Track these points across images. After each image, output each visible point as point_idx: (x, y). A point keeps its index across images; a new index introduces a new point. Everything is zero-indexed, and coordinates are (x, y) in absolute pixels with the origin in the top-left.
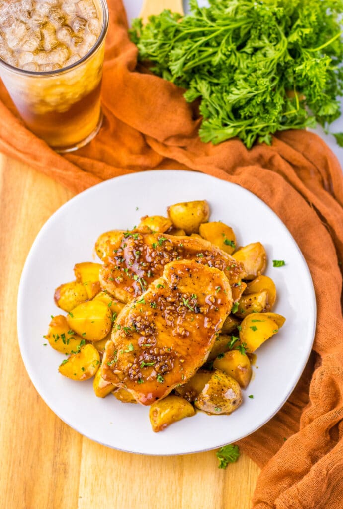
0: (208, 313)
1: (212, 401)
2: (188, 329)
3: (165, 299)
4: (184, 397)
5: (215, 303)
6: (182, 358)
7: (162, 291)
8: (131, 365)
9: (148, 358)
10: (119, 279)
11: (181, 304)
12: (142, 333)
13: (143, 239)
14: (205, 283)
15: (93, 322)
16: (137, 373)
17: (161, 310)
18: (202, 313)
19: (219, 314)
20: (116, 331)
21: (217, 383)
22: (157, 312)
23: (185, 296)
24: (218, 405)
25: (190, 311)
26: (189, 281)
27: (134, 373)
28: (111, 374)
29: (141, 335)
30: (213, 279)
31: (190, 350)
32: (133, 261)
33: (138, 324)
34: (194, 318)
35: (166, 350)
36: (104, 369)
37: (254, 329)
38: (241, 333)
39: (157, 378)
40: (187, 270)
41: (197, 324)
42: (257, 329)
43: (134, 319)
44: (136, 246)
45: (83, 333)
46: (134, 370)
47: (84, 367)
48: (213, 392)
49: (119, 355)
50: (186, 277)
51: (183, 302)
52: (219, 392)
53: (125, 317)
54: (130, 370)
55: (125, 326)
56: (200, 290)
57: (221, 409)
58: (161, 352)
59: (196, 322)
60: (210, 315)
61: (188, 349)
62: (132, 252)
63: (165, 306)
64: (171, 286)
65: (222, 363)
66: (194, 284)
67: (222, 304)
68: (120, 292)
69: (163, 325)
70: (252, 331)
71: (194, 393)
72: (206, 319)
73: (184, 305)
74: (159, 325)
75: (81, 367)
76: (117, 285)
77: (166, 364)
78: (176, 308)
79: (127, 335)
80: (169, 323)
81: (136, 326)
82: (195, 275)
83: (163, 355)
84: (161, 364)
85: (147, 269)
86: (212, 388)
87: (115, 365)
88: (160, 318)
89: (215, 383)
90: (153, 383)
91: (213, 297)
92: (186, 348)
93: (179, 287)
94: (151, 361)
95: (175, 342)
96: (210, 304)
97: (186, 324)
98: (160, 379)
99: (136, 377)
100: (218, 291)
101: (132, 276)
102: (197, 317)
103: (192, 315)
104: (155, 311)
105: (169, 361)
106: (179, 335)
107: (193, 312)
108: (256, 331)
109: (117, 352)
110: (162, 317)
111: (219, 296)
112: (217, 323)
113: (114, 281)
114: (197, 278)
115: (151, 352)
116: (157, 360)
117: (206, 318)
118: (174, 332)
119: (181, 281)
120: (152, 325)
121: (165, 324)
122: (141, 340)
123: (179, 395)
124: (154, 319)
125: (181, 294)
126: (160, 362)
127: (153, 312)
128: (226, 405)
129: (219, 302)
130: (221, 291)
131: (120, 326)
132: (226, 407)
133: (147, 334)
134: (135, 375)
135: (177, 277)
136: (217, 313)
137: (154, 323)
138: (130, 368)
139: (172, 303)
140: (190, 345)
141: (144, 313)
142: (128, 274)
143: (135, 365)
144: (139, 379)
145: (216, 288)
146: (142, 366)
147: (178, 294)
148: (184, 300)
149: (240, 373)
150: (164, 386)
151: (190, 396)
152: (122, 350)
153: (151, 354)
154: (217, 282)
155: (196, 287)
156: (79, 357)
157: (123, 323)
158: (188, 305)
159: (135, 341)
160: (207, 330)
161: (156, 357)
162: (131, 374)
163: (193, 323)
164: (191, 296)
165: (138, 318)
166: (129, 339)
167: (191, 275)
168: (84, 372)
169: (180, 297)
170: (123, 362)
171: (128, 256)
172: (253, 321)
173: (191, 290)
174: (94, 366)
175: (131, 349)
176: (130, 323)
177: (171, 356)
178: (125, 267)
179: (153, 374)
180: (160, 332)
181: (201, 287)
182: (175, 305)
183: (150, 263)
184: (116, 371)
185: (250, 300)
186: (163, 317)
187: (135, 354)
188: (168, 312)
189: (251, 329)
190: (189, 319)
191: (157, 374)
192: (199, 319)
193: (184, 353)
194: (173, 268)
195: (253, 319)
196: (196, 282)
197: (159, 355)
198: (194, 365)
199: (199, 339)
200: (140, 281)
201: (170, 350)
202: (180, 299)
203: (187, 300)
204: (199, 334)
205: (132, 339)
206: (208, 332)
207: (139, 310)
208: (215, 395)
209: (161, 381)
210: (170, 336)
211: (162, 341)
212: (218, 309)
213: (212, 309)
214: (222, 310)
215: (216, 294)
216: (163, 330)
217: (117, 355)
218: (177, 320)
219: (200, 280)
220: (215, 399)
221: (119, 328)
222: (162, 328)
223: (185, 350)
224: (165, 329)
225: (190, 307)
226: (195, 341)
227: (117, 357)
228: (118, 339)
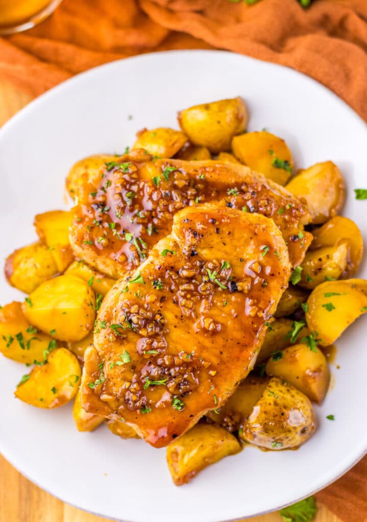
0: (250, 291)
1: (266, 432)
2: (219, 319)
3: (177, 273)
4: (221, 426)
5: (262, 274)
6: (211, 367)
7: (171, 260)
8: (127, 384)
9: (155, 371)
10: (101, 241)
11: (205, 279)
12: (143, 332)
13: (138, 172)
14: (242, 241)
15: (64, 313)
16: (140, 396)
17: (172, 291)
18: (242, 292)
19: (270, 290)
20: (99, 332)
21: (272, 403)
22: (165, 295)
23: (210, 265)
24: (278, 438)
25: (220, 289)
26: (215, 239)
27: (134, 398)
28: (96, 401)
29: (142, 336)
30: (255, 234)
31: (225, 355)
32: (123, 209)
33: (134, 319)
34: (228, 300)
35: (183, 357)
36: (84, 395)
37: (330, 307)
38: (309, 317)
39: (173, 402)
40: (210, 221)
41: (233, 311)
42: (334, 308)
43: (127, 310)
44: (126, 185)
45: (52, 329)
46: (134, 393)
47: (56, 388)
48: (266, 419)
49: (107, 369)
50: (211, 234)
51: (208, 275)
52: (277, 418)
53: (112, 308)
54: (127, 393)
55: (113, 322)
56: (235, 254)
57: (282, 443)
58: (177, 360)
59: (231, 307)
60: (255, 293)
61: (221, 353)
62: (120, 194)
63: (177, 285)
64: (185, 249)
65: (280, 367)
66: (224, 244)
67: (272, 275)
68: (104, 263)
69: (176, 317)
70: (327, 312)
71: (236, 418)
72: (249, 302)
73: (209, 281)
74: (170, 317)
75: (51, 387)
76: (98, 252)
77: (185, 380)
78: (196, 286)
79: (118, 337)
80: (187, 312)
81: (130, 322)
82: (225, 230)
83: (179, 366)
84: (177, 380)
85: (146, 221)
86: (265, 412)
87: (102, 387)
88: (171, 305)
89: (270, 404)
90: (167, 412)
91: (257, 264)
92: (218, 352)
93: (199, 251)
94: (161, 377)
95: (199, 343)
96: (254, 276)
97: (215, 312)
98: (178, 405)
99: (138, 404)
100: (265, 254)
101: (123, 236)
102: (233, 298)
103: (224, 296)
104: (161, 294)
105: (191, 375)
106: (205, 331)
107: (226, 291)
108: (333, 311)
109: (103, 365)
110: (174, 302)
111: (267, 262)
112: (267, 306)
113: (92, 245)
114: (229, 233)
115: (160, 361)
116: (170, 374)
117: (247, 299)
118: (195, 327)
119: (202, 241)
120: (158, 318)
121: (179, 315)
122: (142, 344)
123: (213, 423)
124: (161, 307)
125: (203, 262)
126: (175, 377)
127: (158, 296)
128: (290, 438)
129: (268, 271)
130: (271, 252)
131: (105, 322)
132: (290, 440)
133: (150, 334)
134: (135, 402)
135: (195, 234)
136: (265, 289)
137: (161, 315)
138: (128, 389)
139: (189, 280)
140: (224, 346)
141: (143, 299)
142: (115, 232)
143: (135, 386)
144: (143, 407)
145: (262, 248)
146: (147, 385)
147: (198, 263)
148: (209, 271)
149: (310, 381)
150: (186, 415)
151: (230, 424)
152: (112, 362)
153: (160, 366)
154: (262, 238)
155: (227, 248)
156: (46, 371)
157: (109, 319)
158: (216, 281)
159: (132, 346)
160: (250, 320)
161: (169, 370)
162: (128, 400)
163: (226, 309)
164: (221, 264)
165: (134, 309)
166: (122, 344)
167: (218, 229)
168: (56, 395)
169: (201, 267)
170: (114, 380)
171: (114, 202)
172: (327, 295)
173: (219, 255)
174: (71, 385)
175: (126, 360)
176: (121, 316)
177: (193, 366)
178: (109, 220)
179: (166, 397)
180: (172, 327)
181: (236, 247)
182: (194, 281)
183: (151, 212)
184: (105, 397)
185: (320, 260)
186: (176, 303)
187: (133, 367)
188: (183, 294)
189: (325, 308)
190: (219, 304)
191: (172, 397)
192: (236, 302)
193: (215, 361)
194: (188, 220)
195: (327, 291)
196: (227, 240)
197: (173, 365)
198: (232, 377)
199: (238, 335)
200: (135, 242)
201: (192, 357)
202: (203, 270)
203: (215, 273)
204: (237, 326)
205: (126, 343)
206: (253, 323)
207: (135, 294)
208: (270, 423)
209: (180, 408)
210: (189, 333)
211: (176, 342)
212: (266, 284)
213: (257, 284)
214: (274, 284)
215: (261, 259)
216: (178, 325)
217: (104, 369)
218: (200, 306)
219: (233, 236)
220: (271, 430)
221: (104, 326)
222: (175, 321)
223: (215, 355)
224: (180, 322)
225: (219, 284)
226: (232, 340)
227: (103, 373)
228: (104, 344)
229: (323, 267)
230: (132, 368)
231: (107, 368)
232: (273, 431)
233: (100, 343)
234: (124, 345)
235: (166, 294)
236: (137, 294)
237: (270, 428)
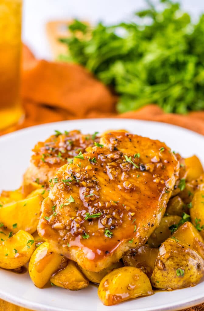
0: (154, 171)
1: (172, 259)
2: (134, 184)
5: (161, 161)
6: (131, 211)
7: (101, 150)
8: (73, 218)
11: (124, 161)
12: (83, 183)
14: (147, 147)
17: (102, 166)
18: (148, 171)
22: (97, 167)
24: (181, 264)
25: (134, 167)
26: (129, 144)
27: (78, 226)
28: (50, 229)
29: (83, 186)
30: (155, 143)
31: (140, 203)
34: (140, 175)
35: (113, 203)
36: (42, 223)
39: (104, 233)
40: (125, 135)
41: (144, 180)
43: (72, 171)
46: (77, 223)
47: (16, 249)
50: (126, 141)
51: (126, 159)
52: (179, 249)
53: (62, 172)
54: (72, 223)
55: (63, 179)
56: (143, 153)
58: (107, 204)
59: (142, 178)
60: (158, 172)
61: (137, 202)
63: (106, 163)
64: (110, 146)
66: (135, 147)
67: (168, 162)
69: (106, 180)
73: (127, 162)
74: (101, 179)
77: (113, 217)
78: (118, 164)
80: (111, 177)
81: (75, 177)
82: (135, 140)
83: (109, 208)
84: (108, 216)
86: (171, 245)
87: (55, 218)
88: (102, 174)
90: (101, 239)
91: (157, 157)
92: (135, 202)
93: (118, 148)
95: (122, 196)
96: (156, 162)
97: (131, 180)
98: (108, 233)
99: (80, 230)
100: (161, 151)
102: (144, 174)
103: (137, 172)
104: (95, 167)
105: (117, 214)
106: (124, 189)
107: (138, 170)
109: (55, 207)
110: (104, 172)
111: (164, 156)
114: (138, 142)
115: (95, 204)
116: (103, 212)
118: (119, 187)
119: (121, 144)
120: (93, 179)
121: (108, 179)
122: (83, 191)
124: (95, 173)
127: (93, 168)
128: (189, 267)
130: (165, 151)
131: (57, 179)
133: (89, 185)
134: (78, 228)
135: (116, 140)
136: (165, 172)
137: (95, 177)
138: (72, 220)
139: (114, 160)
140: (139, 199)
141: (83, 168)
142: (61, 158)
143: (78, 218)
144: (83, 233)
145: (160, 149)
147: (119, 153)
148: (126, 157)
150: (115, 241)
152: (62, 204)
153: (95, 207)
155: (137, 150)
157: (60, 177)
158: (131, 162)
159: (76, 195)
160: (156, 185)
161: (102, 210)
162: (73, 227)
163: (139, 180)
164: (134, 155)
165: (77, 170)
167: (130, 139)
169: (121, 155)
170: (63, 216)
175: (72, 200)
176: (68, 175)
177: (118, 208)
179: (100, 226)
180: (103, 186)
181: (143, 150)
182: (116, 161)
184: (57, 225)
185: (197, 181)
187: (76, 207)
189: (203, 204)
190: (134, 176)
191: (104, 229)
192: (145, 176)
193: (133, 207)
196: (137, 145)
197: (104, 208)
199: (148, 193)
201: (117, 203)
202: (122, 157)
203: (130, 158)
204: (147, 188)
206: (158, 186)
208: (175, 252)
209: (110, 236)
210: (114, 190)
211: (106, 195)
212: (165, 167)
213: (158, 167)
214: (169, 168)
215: (160, 155)
217: (56, 210)
218: (121, 176)
219: (140, 144)
220: (175, 257)
221: (57, 182)
222: (105, 183)
223: (134, 204)
224: (108, 184)
225: (134, 164)
226: (144, 195)
227: (55, 212)
228: (56, 192)
229: (199, 186)
230: (76, 209)
231: (58, 209)
232: (177, 258)
233: (53, 192)
234: (70, 193)
235: (99, 167)
236: (79, 165)
237: (175, 255)
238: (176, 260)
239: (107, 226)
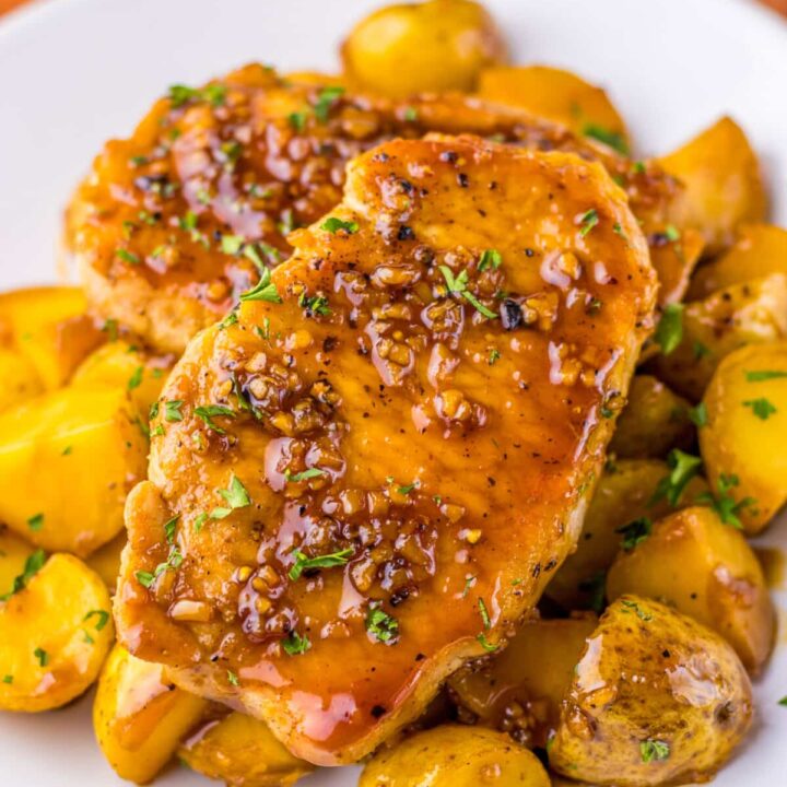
0: (557, 325)
1: (626, 706)
2: (483, 395)
3: (366, 277)
5: (584, 280)
6: (466, 521)
7: (347, 248)
8: (244, 573)
9: (314, 532)
10: (162, 256)
11: (439, 292)
12: (280, 421)
13: (247, 103)
14: (528, 207)
15: (67, 452)
16: (277, 605)
17: (352, 325)
18: (534, 327)
19: (608, 321)
21: (636, 630)
22: (336, 333)
23: (450, 258)
24: (657, 724)
25: (478, 318)
26: (459, 202)
27: (265, 605)
28: (159, 624)
29: (278, 434)
30: (561, 187)
31: (501, 490)
32: (215, 185)
33: (257, 387)
34: (502, 350)
35: (393, 493)
37: (762, 410)
38: (707, 435)
39: (367, 623)
40: (444, 157)
41: (516, 375)
42: (774, 411)
43: (236, 366)
44: (223, 130)
45: (31, 515)
46: (263, 594)
47: (47, 646)
48: (623, 667)
49: (188, 539)
50: (446, 189)
51: (444, 283)
52: (652, 666)
53: (195, 370)
54: (243, 596)
55: (202, 401)
56: (511, 237)
57: (669, 743)
58: (374, 502)
59: (510, 365)
60: (570, 331)
61: (492, 481)
62: (208, 151)
63: (366, 308)
64: (383, 223)
66: (483, 214)
67: (614, 281)
69: (367, 389)
70: (756, 420)
71: (540, 710)
72: (555, 352)
73: (450, 296)
74: (350, 390)
75: (34, 648)
77: (398, 555)
78: (416, 310)
79: (214, 439)
80: (391, 377)
81: (246, 396)
82: (482, 178)
83: (382, 517)
84: (378, 557)
85: (274, 205)
86: (619, 650)
87: (176, 580)
88: (351, 360)
89: (629, 630)
90: (354, 650)
91: (571, 256)
92: (482, 480)
93: (418, 227)
94: (329, 547)
95: (431, 457)
96: (564, 284)
97: (468, 379)
98: (382, 626)
99: (273, 623)
100: (587, 230)
101: (217, 241)
102: (515, 344)
103: (489, 337)
104: (324, 332)
105: (413, 540)
106: (441, 424)
107: (493, 325)
108: (772, 418)
109: (176, 523)
110: (360, 352)
111: (596, 251)
112: (604, 361)
113: (141, 267)
114: (494, 186)
115: (329, 507)
116: (358, 540)
117: (552, 345)
118: (419, 416)
119: (425, 205)
120: (319, 390)
121: (375, 386)
122: (275, 458)
123: (475, 720)
124: (326, 363)
125: (431, 255)
126: (371, 546)
127: (315, 336)
128: (690, 728)
129: (601, 275)
130: (602, 227)
131: (179, 405)
132: (689, 736)
133: (301, 426)
134: (265, 617)
135: (407, 187)
136: (599, 325)
137: (326, 383)
138: (242, 584)
139: (396, 293)
140: (499, 466)
141: (279, 343)
142: (196, 236)
143: (264, 573)
144: (287, 636)
145: (579, 218)
146: (297, 570)
147: (418, 256)
148: (447, 273)
150: (405, 657)
151: (522, 723)
152: (199, 512)
153: (331, 517)
154: (580, 194)
155: (491, 224)
157: (190, 394)
158: (468, 295)
159: (253, 468)
160: (563, 396)
161: (354, 529)
162: (247, 612)
163: (498, 372)
164: (477, 259)
165: (258, 362)
166: (225, 460)
167: (463, 177)
168: (49, 668)
169: (427, 264)
170: (207, 563)
172: (754, 377)
173: (472, 239)
174: (89, 639)
175: (237, 500)
176: (221, 386)
177: (413, 515)
179: (350, 603)
180: (357, 418)
181: (512, 222)
182: (408, 297)
183: (287, 184)
184: (184, 608)
185: (727, 297)
186: (366, 354)
187: (257, 523)
188: (383, 327)
189: (749, 410)
190: (477, 357)
191: (365, 607)
192: (523, 354)
193: (477, 505)
195: (753, 367)
196: (489, 204)
197: (362, 517)
198: (524, 548)
199: (532, 435)
200: (250, 252)
201: (413, 493)
202: (431, 272)
203: (463, 275)
204: (529, 413)
205: (235, 460)
206: (570, 402)
207: (256, 331)
208: (635, 678)
209: (389, 635)
210: (402, 431)
211: (370, 458)
212: (598, 305)
213: (573, 306)
214: (618, 306)
215: (581, 246)
216: (373, 411)
217: (180, 536)
218: (427, 363)
219: (504, 193)
220: (636, 698)
221: (176, 414)
222: (365, 401)
223: (477, 490)
224: (379, 404)
225: (476, 304)
226: (518, 446)
227: (177, 546)
228: (177, 464)
229: (736, 316)
230: (256, 529)
231: (186, 532)
232: (643, 702)
233: (166, 461)
234: (231, 463)
235: (339, 330)
236: (260, 331)
237: (635, 692)
238: (639, 710)
239: (374, 594)
